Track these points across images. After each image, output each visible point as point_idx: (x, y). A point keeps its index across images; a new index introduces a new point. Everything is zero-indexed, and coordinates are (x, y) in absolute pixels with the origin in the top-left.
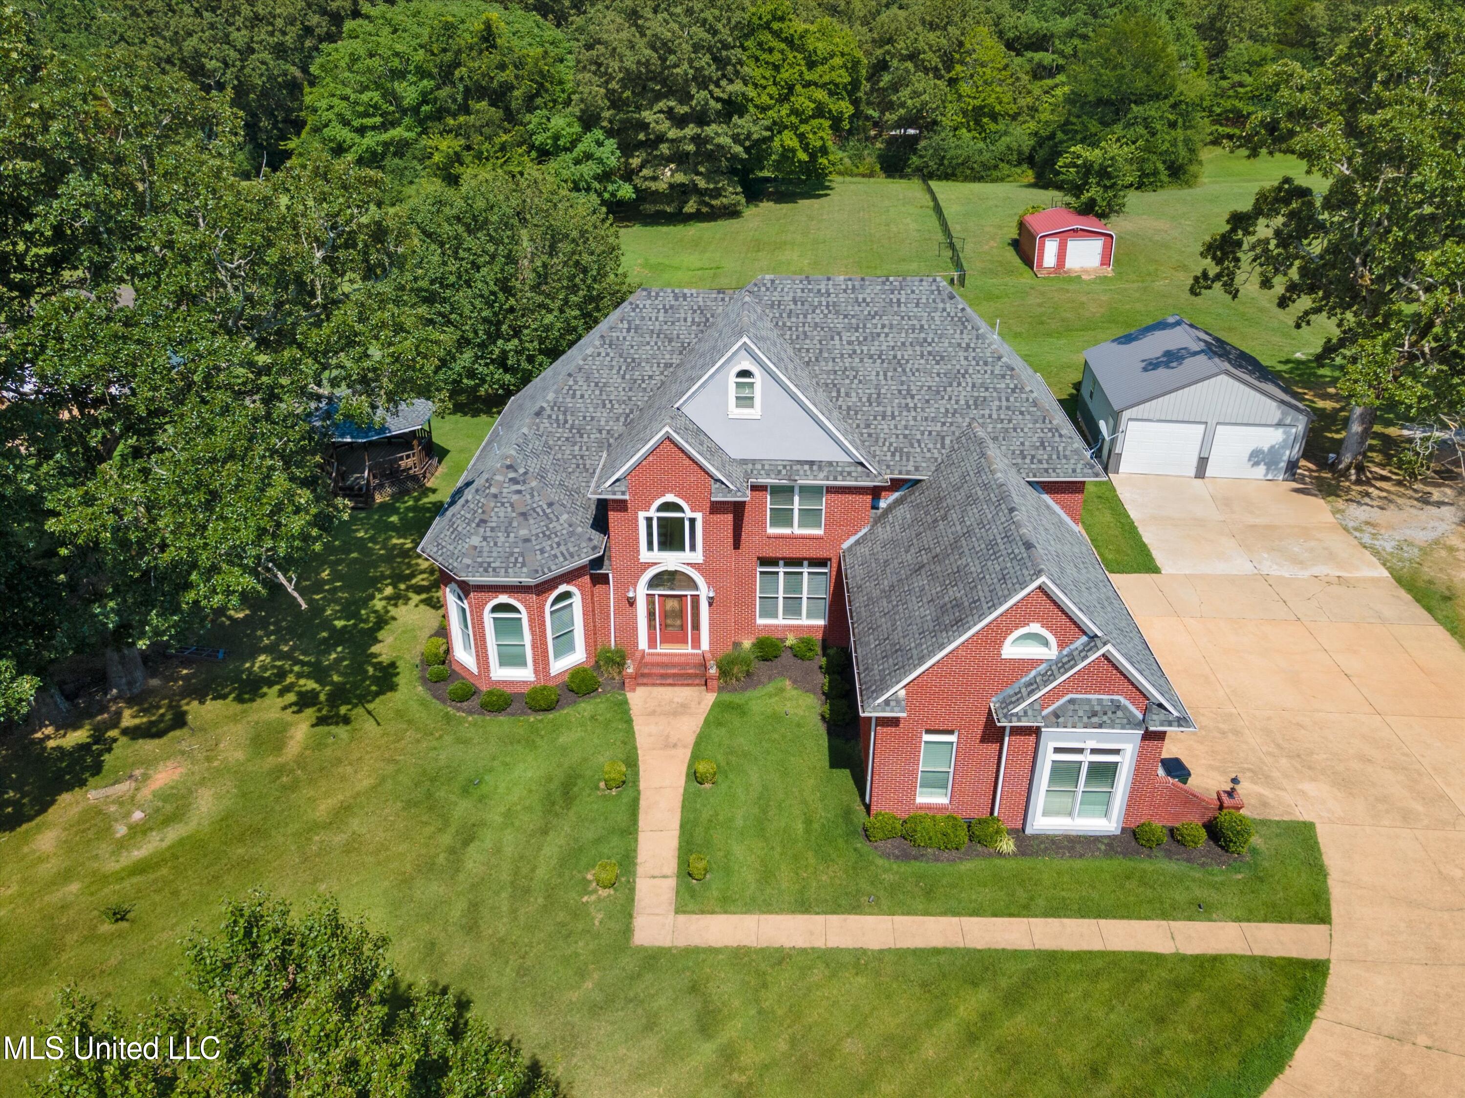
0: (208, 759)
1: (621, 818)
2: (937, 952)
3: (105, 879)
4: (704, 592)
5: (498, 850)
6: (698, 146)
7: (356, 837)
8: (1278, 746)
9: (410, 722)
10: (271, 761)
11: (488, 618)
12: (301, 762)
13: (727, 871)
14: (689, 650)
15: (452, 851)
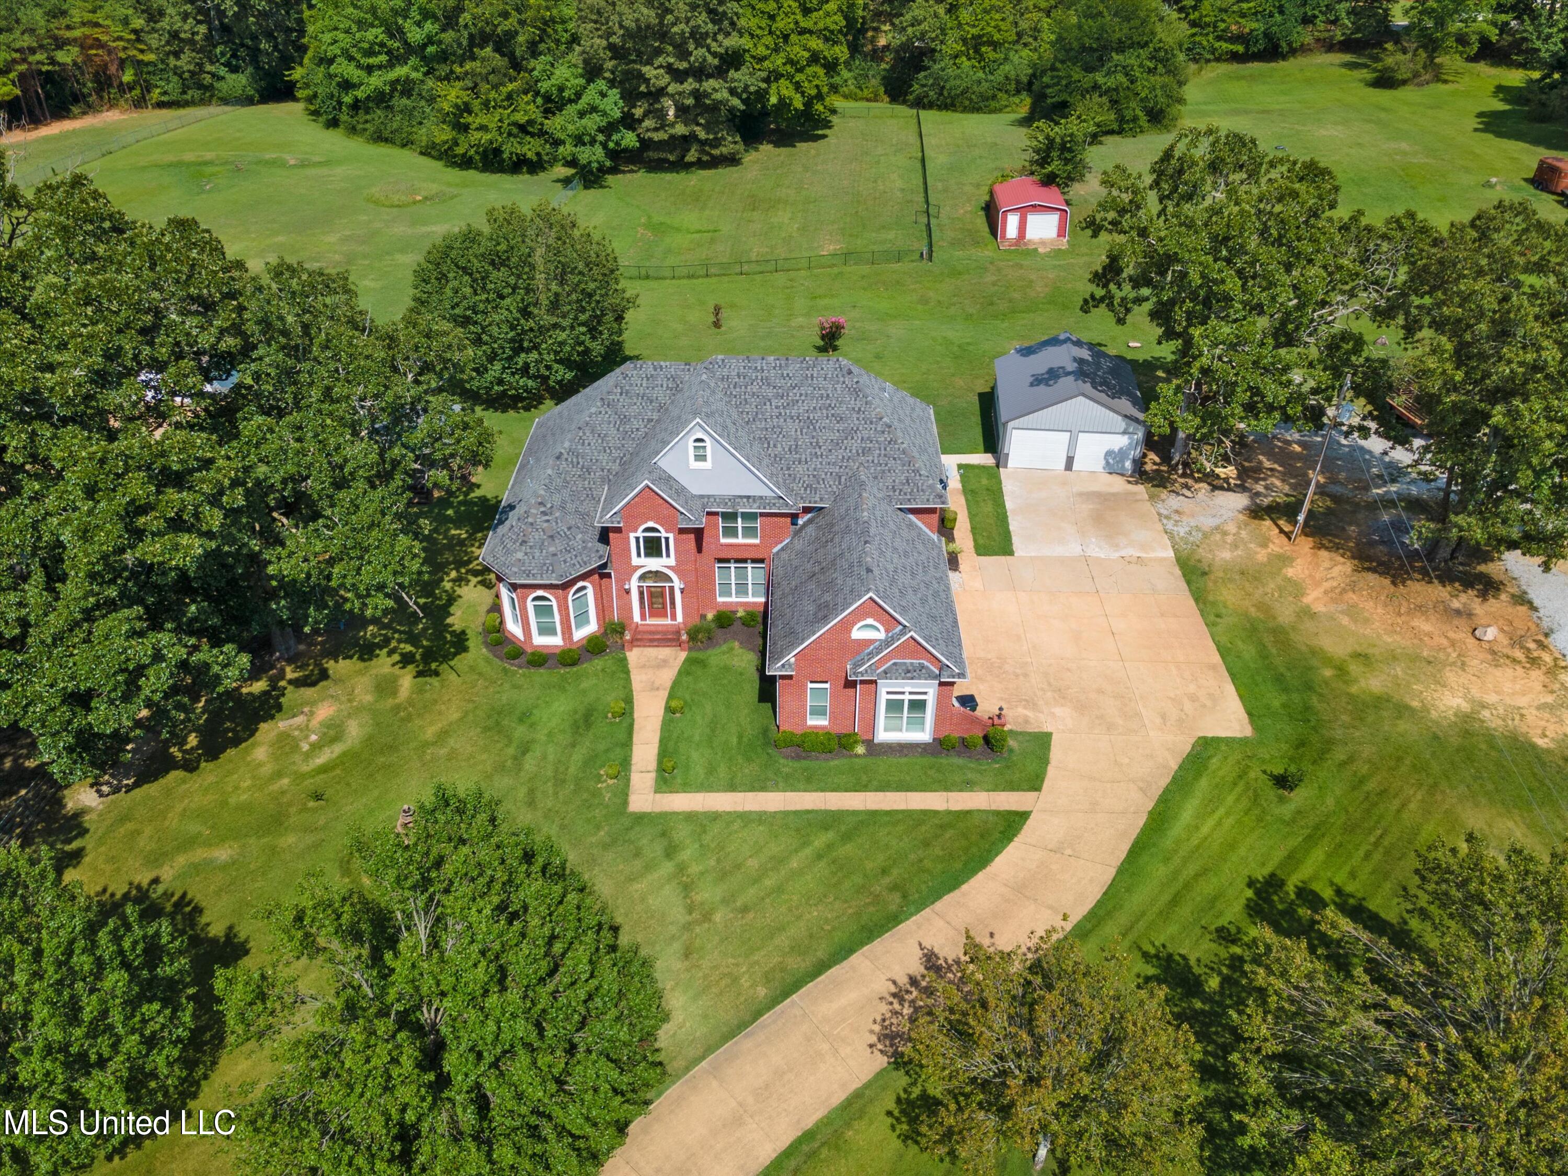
0: (350, 701)
1: (621, 736)
2: (808, 812)
3: (303, 776)
4: (677, 584)
5: (544, 757)
6: (696, 98)
7: (453, 750)
8: (1050, 684)
9: (480, 674)
10: (390, 702)
11: (530, 605)
12: (410, 702)
13: (687, 768)
14: (668, 621)
15: (515, 758)
